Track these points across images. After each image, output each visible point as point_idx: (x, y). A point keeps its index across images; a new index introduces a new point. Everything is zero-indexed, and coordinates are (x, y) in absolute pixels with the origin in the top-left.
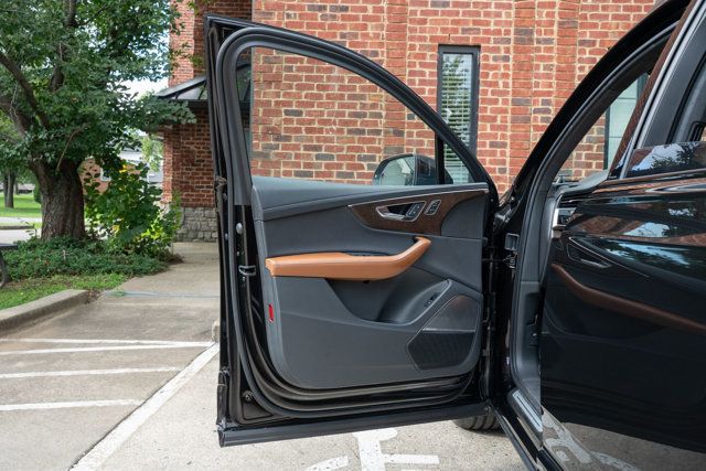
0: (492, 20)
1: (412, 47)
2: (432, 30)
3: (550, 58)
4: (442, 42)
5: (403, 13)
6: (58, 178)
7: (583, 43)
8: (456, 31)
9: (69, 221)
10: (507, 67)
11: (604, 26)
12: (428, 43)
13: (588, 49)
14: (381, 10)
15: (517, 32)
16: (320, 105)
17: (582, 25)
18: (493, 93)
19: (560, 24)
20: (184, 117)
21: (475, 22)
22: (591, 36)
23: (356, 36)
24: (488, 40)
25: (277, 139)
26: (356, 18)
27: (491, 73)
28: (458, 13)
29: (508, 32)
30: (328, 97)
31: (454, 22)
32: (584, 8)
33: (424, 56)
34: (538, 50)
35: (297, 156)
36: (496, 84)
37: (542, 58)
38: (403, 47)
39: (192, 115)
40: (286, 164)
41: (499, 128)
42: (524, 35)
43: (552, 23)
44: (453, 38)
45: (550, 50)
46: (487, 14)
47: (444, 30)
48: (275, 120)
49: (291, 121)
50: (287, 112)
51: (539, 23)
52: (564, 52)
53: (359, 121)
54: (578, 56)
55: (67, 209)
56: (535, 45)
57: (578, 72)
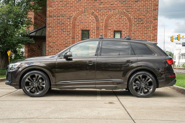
1: (77, 30)
2: (80, 27)
3: (103, 32)
4: (82, 29)
5: (75, 24)
6: (4, 55)
7: (109, 30)
8: (85, 27)
9: (6, 64)
10: (94, 34)
11: (113, 26)
12: (80, 30)
14: (71, 23)
15: (96, 28)
16: (59, 41)
17: (109, 26)
19: (105, 26)
20: (32, 42)
21: (88, 26)
22: (110, 28)
23: (66, 28)
24: (91, 29)
25: (51, 48)
26: (66, 25)
27: (92, 35)
28: (85, 24)
29: (95, 28)
30: (61, 40)
32: (109, 23)
33: (79, 32)
34: (100, 31)
35: (55, 51)
36: (93, 37)
37: (101, 33)
38: (75, 30)
39: (34, 41)
40: (52, 52)
42: (98, 28)
43: (103, 26)
44: (84, 29)
45: (103, 31)
46: (91, 24)
47: (83, 27)
48: (50, 44)
49: (54, 44)
50: (53, 43)
51: (101, 26)
52: (105, 31)
53: (66, 44)
54: (108, 32)
55: (5, 62)
57: (108, 35)
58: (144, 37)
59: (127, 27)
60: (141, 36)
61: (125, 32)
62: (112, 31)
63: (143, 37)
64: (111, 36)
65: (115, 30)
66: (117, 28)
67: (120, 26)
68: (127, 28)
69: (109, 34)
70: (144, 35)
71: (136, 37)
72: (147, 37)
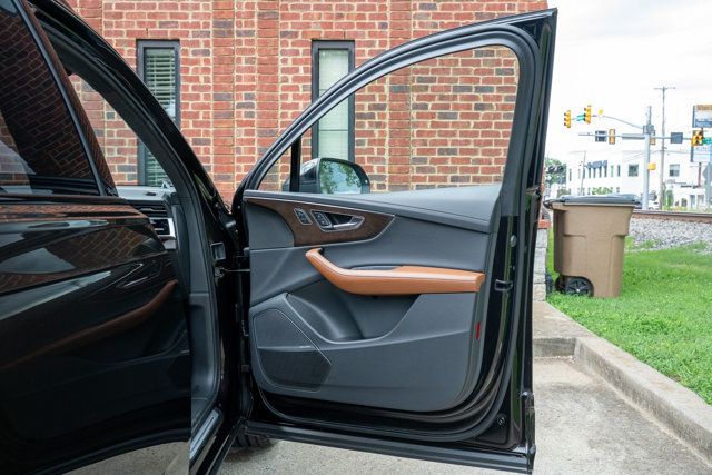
0: (190, 13)
2: (129, 24)
3: (252, 51)
4: (140, 37)
5: (97, 7)
7: (284, 34)
8: (153, 25)
10: (207, 61)
11: (306, 16)
12: (125, 38)
13: (290, 41)
15: (216, 25)
17: (283, 16)
18: (194, 88)
19: (259, 15)
21: (172, 15)
22: (293, 27)
24: (187, 34)
27: (192, 67)
28: (154, 6)
29: (207, 25)
31: (151, 16)
34: (239, 42)
36: (197, 79)
37: (243, 51)
41: (202, 124)
42: (223, 28)
43: (252, 15)
44: (152, 33)
45: (252, 42)
46: (184, 7)
47: (141, 24)
51: (239, 15)
52: (265, 44)
54: (280, 49)
56: (236, 37)
57: (281, 65)
58: (477, 72)
59: (385, 17)
60: (460, 66)
61: (371, 44)
62: (302, 44)
63: (467, 72)
64: (297, 70)
65: (315, 36)
66: (329, 25)
67: (345, 13)
68: (384, 26)
69: (285, 61)
70: (478, 63)
71: (434, 71)
72: (490, 72)
